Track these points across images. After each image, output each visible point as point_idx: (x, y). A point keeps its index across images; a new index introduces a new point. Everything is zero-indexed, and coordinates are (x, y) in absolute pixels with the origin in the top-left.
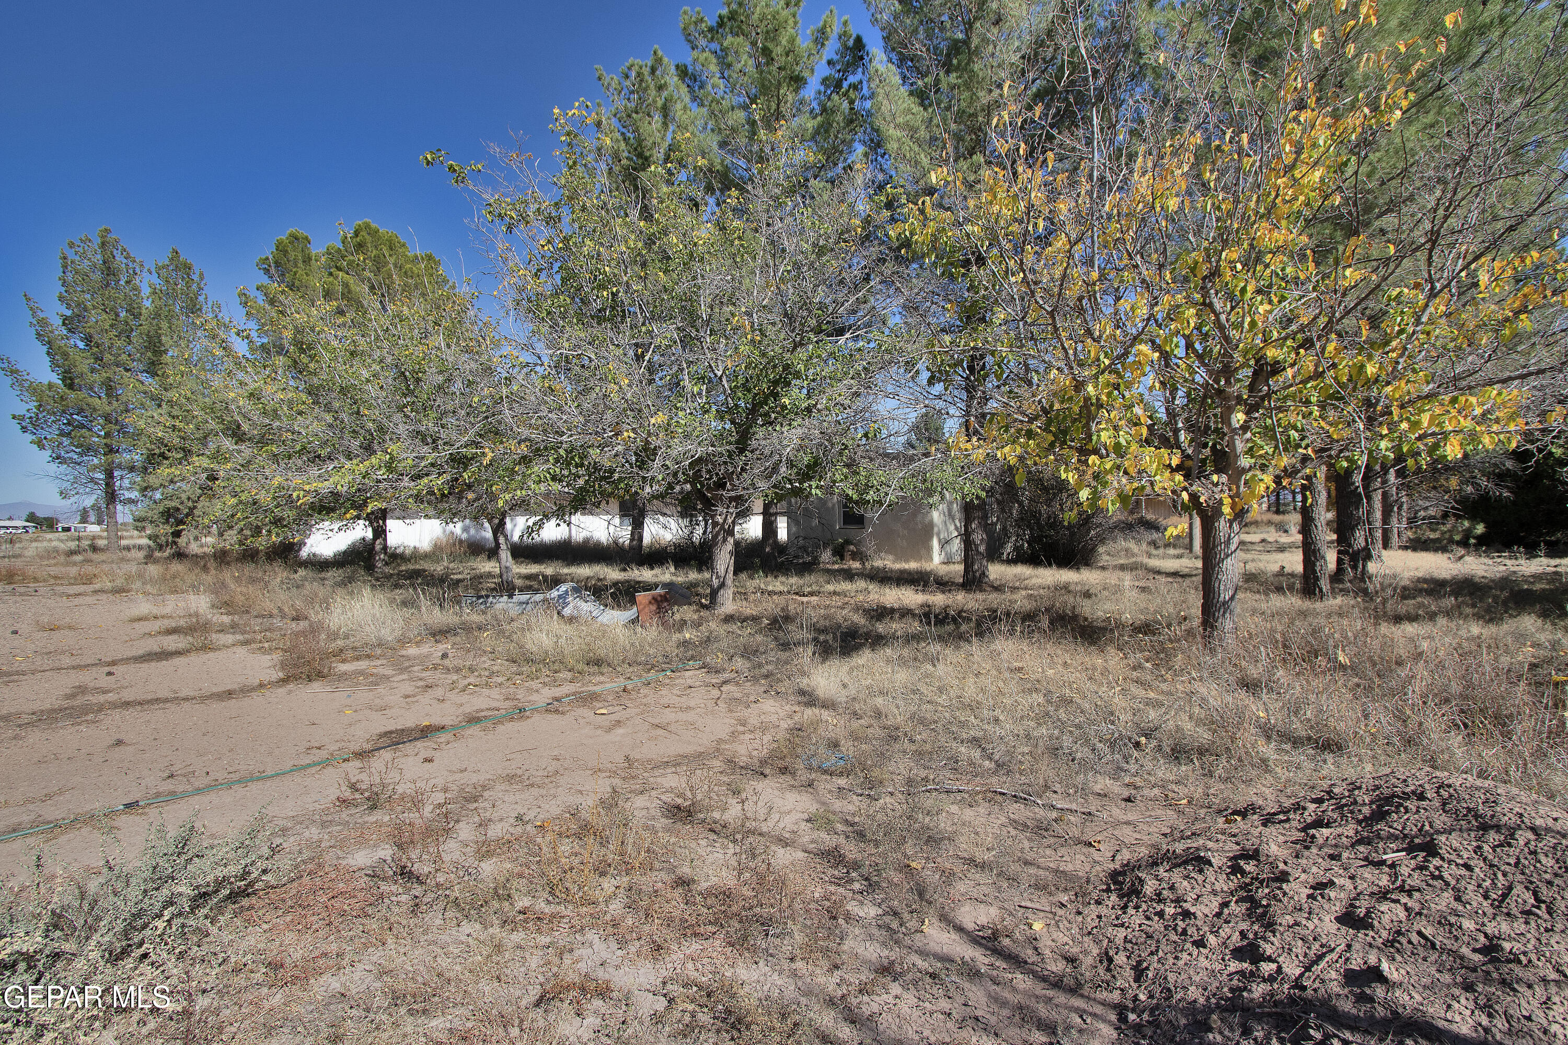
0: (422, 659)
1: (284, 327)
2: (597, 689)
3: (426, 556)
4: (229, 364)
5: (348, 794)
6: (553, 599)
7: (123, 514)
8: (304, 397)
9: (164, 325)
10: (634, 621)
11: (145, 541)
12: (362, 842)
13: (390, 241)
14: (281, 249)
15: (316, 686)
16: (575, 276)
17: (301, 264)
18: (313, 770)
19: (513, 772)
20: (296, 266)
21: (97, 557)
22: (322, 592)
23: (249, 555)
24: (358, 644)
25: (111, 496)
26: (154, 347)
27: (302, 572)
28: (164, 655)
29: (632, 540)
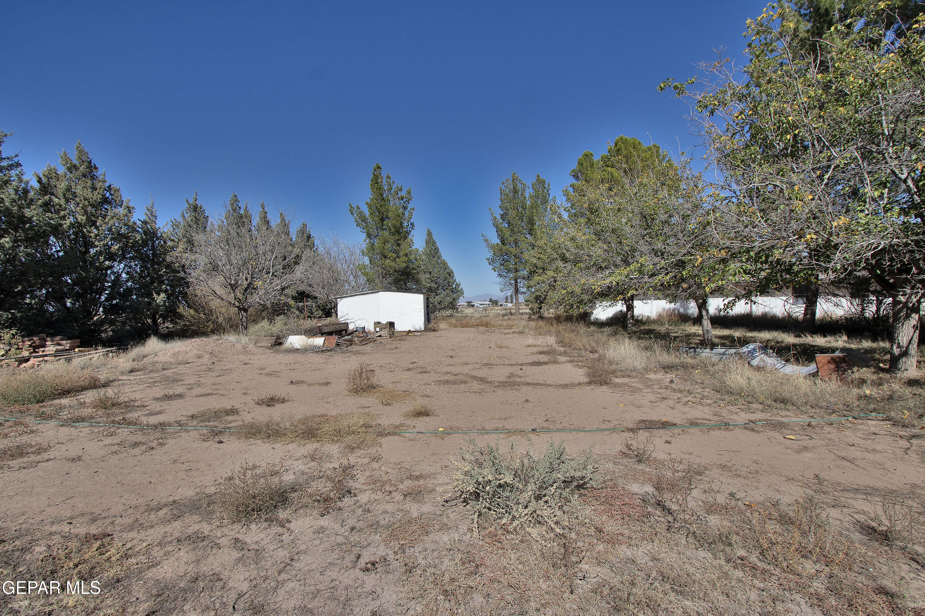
0: (659, 382)
1: (584, 202)
2: (785, 420)
3: (654, 322)
4: (562, 225)
5: (625, 450)
6: (744, 353)
7: (521, 298)
8: (594, 237)
9: (535, 211)
10: (815, 375)
11: (528, 311)
12: (635, 479)
13: (633, 143)
14: (580, 164)
15: (604, 388)
16: (761, 130)
17: (589, 169)
18: (607, 433)
19: (725, 463)
20: (587, 170)
21: (512, 317)
22: (604, 338)
23: (569, 318)
24: (623, 369)
25: (517, 291)
26: (531, 222)
27: (592, 328)
28: (539, 364)
29: (805, 314)
